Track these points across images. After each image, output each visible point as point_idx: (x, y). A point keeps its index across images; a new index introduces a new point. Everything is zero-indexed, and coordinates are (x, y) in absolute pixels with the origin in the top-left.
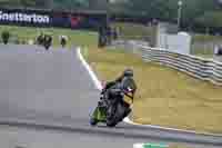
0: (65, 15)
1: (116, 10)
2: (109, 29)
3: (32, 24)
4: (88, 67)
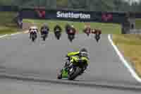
3: (79, 20)
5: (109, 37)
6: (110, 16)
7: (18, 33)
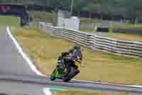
4: (14, 39)
5: (8, 29)
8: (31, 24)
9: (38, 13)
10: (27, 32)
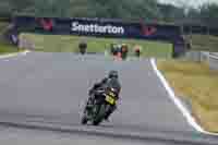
0: (139, 26)
1: (190, 22)
2: (182, 40)
4: (162, 78)
6: (153, 30)
7: (10, 55)
8: (188, 54)
9: (198, 37)
10: (181, 66)
